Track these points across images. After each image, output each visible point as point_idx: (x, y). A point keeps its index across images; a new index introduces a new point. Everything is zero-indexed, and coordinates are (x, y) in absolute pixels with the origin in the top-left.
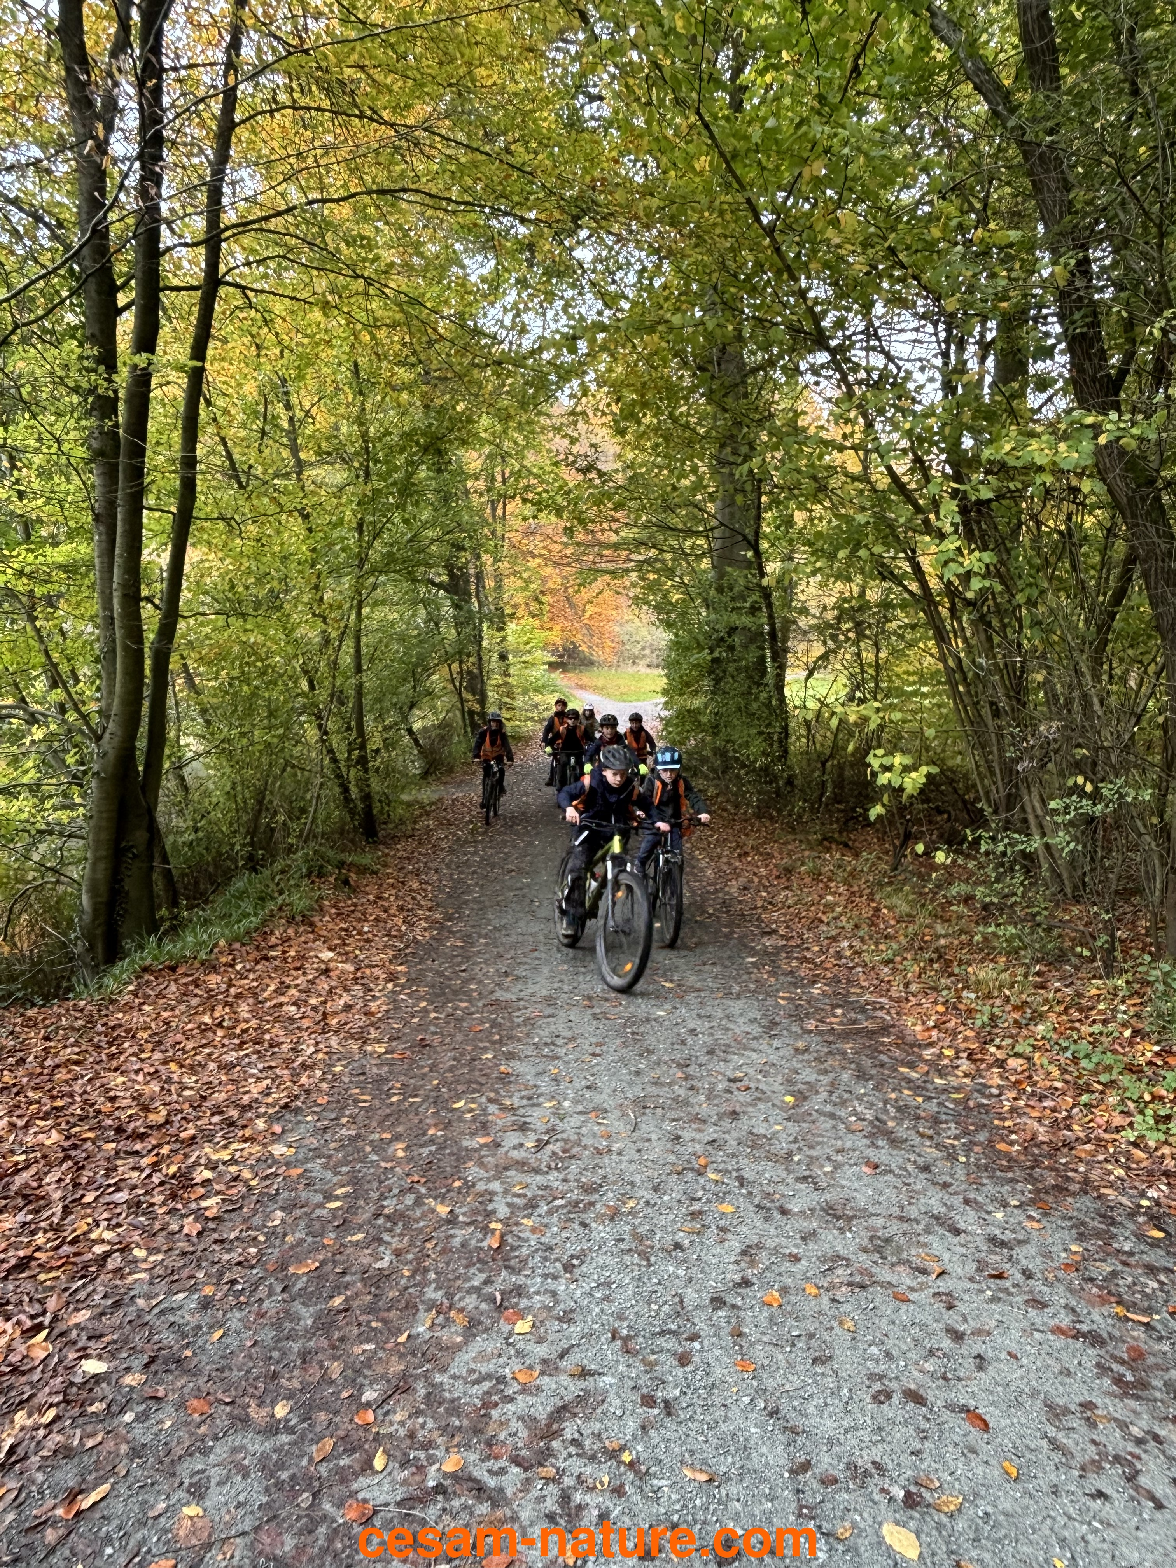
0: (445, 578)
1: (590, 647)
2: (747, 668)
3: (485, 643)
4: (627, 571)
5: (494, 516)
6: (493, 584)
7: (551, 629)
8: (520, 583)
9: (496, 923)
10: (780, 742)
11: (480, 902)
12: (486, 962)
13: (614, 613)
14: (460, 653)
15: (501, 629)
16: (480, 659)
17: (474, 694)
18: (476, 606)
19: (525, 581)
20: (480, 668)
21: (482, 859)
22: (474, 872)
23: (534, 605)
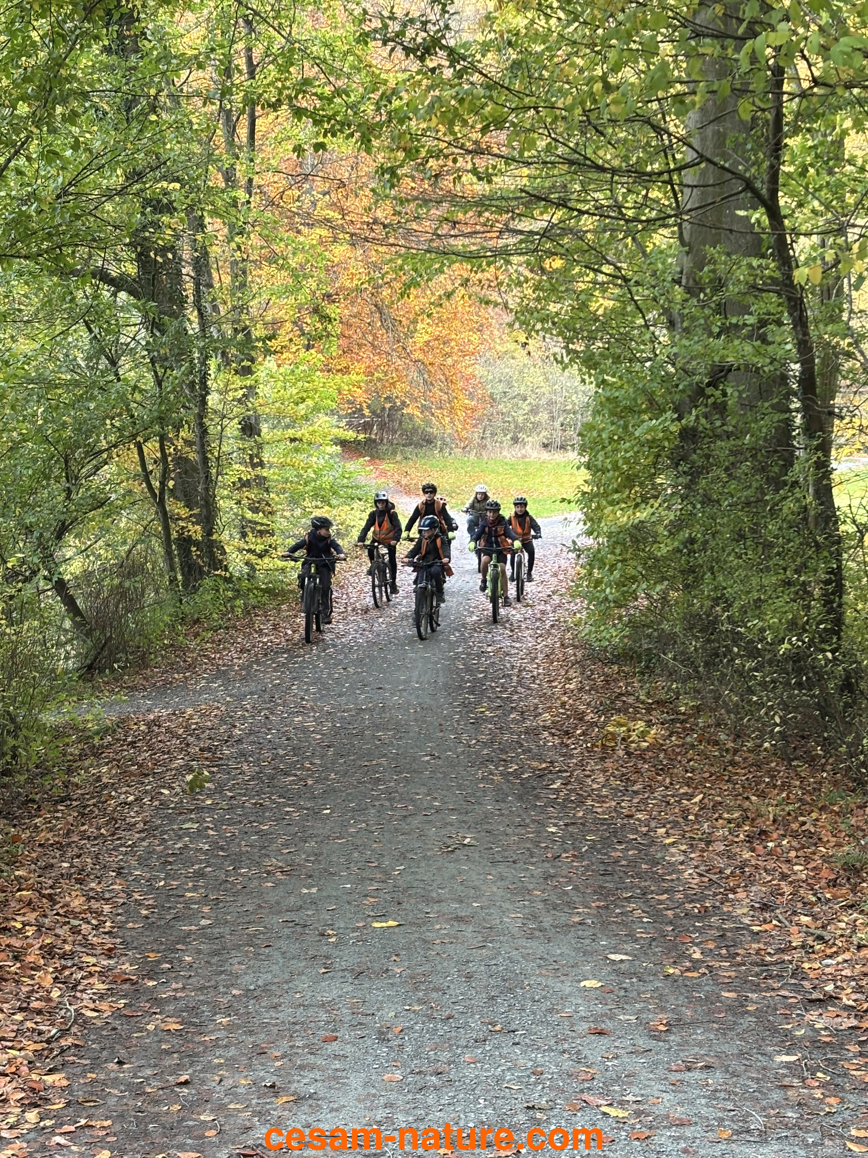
0: (131, 269)
1: (424, 409)
2: (754, 452)
3: (213, 400)
4: (504, 253)
5: (231, 143)
6: (227, 280)
7: (345, 371)
8: (282, 278)
9: (248, 980)
10: (828, 602)
11: (212, 939)
12: (231, 1064)
13: (475, 337)
14: (161, 420)
15: (247, 371)
16: (204, 432)
17: (189, 505)
18: (193, 327)
19: (294, 274)
20: (203, 452)
21: (215, 846)
22: (200, 874)
23: (311, 323)
